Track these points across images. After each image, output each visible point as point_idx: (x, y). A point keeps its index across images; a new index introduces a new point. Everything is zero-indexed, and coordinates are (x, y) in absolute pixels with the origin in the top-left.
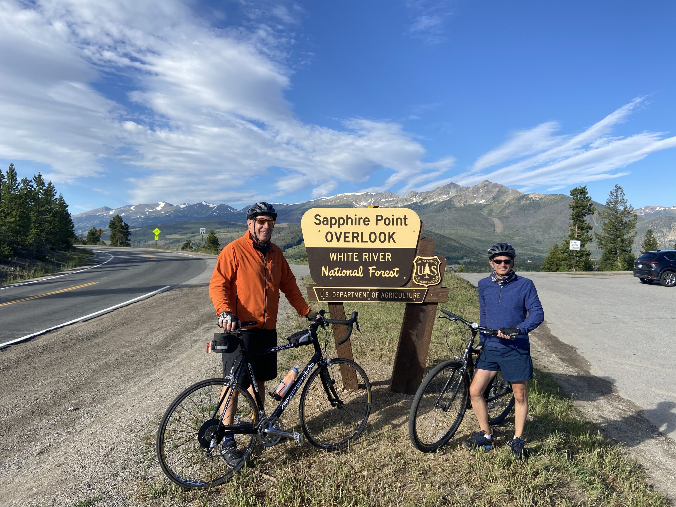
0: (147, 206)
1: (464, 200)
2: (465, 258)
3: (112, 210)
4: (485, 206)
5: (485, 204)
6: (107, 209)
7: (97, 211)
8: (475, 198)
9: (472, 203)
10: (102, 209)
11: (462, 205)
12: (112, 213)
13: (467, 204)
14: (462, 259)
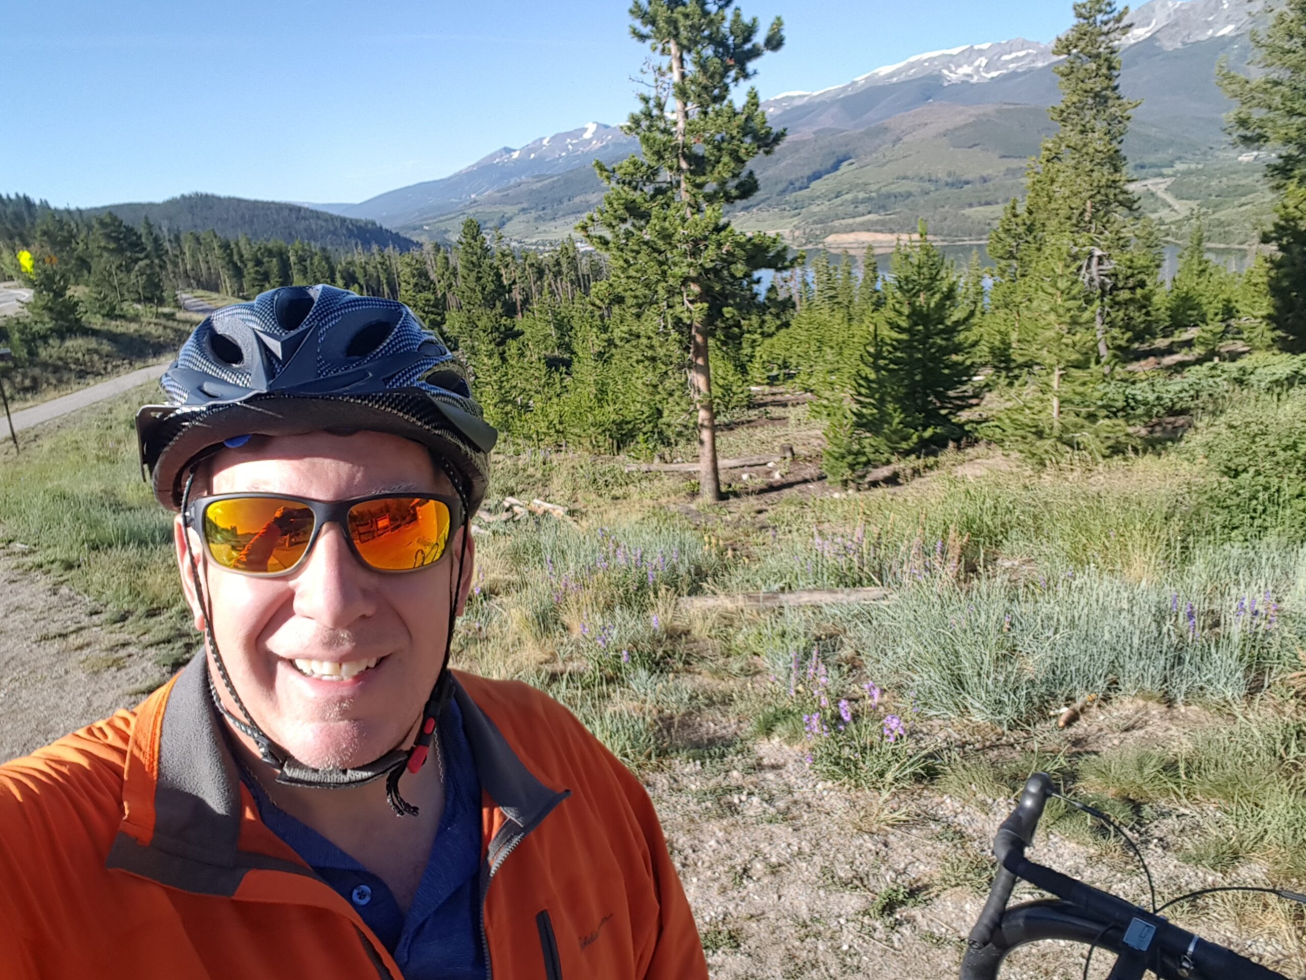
0: (568, 134)
1: (1185, 33)
2: (1178, 162)
3: (514, 151)
4: (1233, 39)
5: (1234, 34)
6: (508, 151)
7: (493, 156)
8: (1209, 25)
9: (1202, 38)
10: (500, 151)
11: (1179, 45)
12: (515, 155)
13: (1191, 40)
14: (1171, 165)
